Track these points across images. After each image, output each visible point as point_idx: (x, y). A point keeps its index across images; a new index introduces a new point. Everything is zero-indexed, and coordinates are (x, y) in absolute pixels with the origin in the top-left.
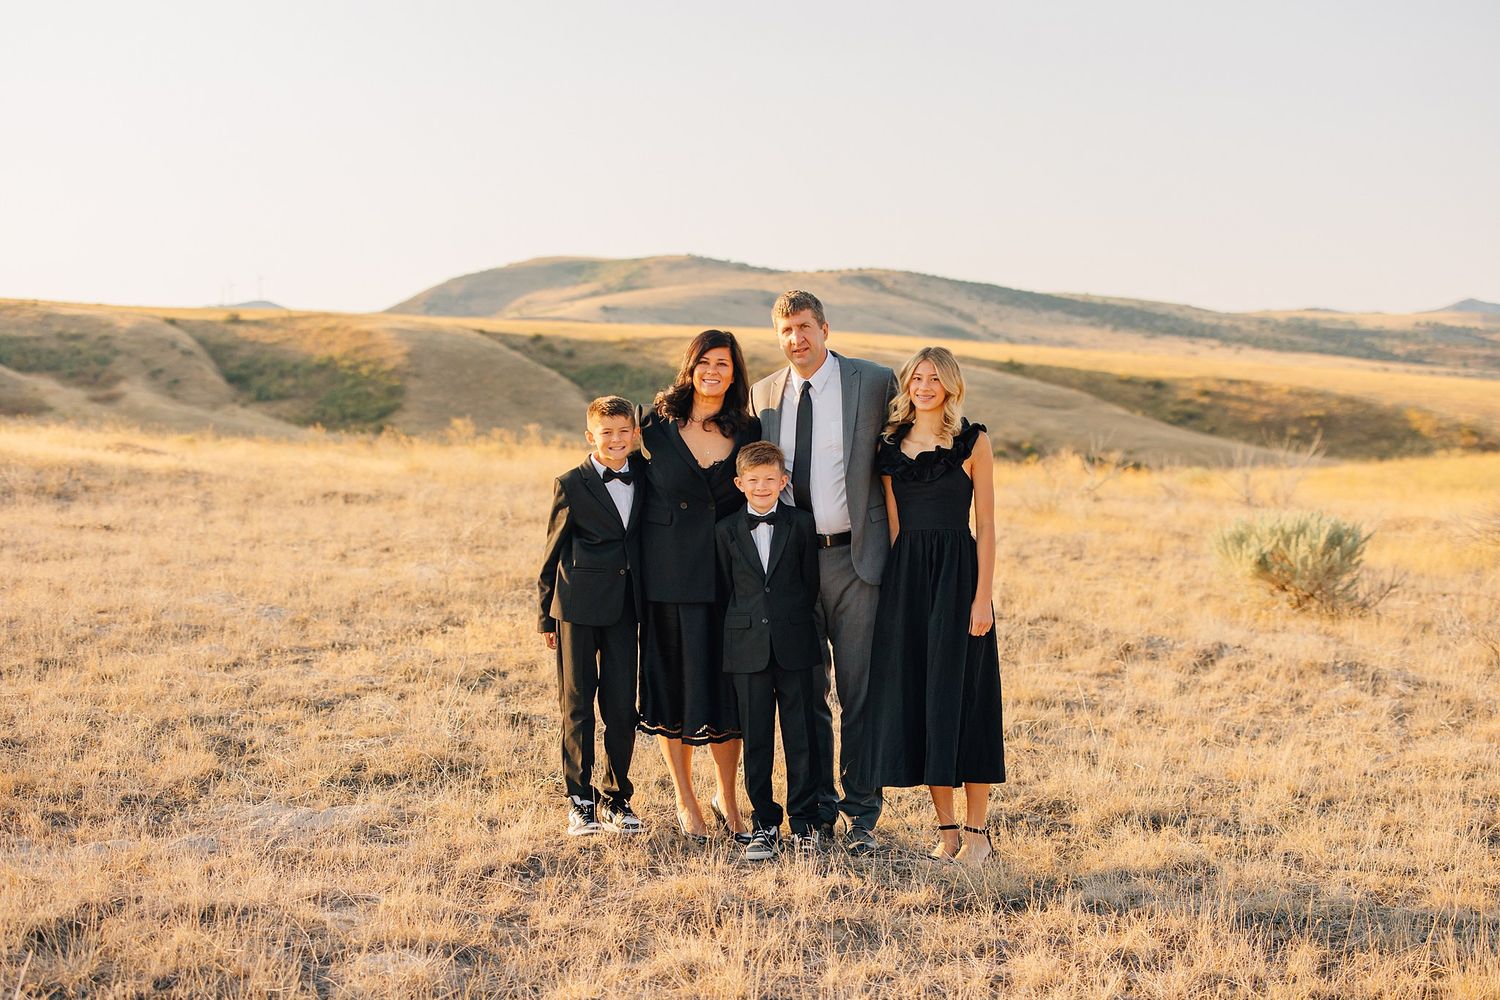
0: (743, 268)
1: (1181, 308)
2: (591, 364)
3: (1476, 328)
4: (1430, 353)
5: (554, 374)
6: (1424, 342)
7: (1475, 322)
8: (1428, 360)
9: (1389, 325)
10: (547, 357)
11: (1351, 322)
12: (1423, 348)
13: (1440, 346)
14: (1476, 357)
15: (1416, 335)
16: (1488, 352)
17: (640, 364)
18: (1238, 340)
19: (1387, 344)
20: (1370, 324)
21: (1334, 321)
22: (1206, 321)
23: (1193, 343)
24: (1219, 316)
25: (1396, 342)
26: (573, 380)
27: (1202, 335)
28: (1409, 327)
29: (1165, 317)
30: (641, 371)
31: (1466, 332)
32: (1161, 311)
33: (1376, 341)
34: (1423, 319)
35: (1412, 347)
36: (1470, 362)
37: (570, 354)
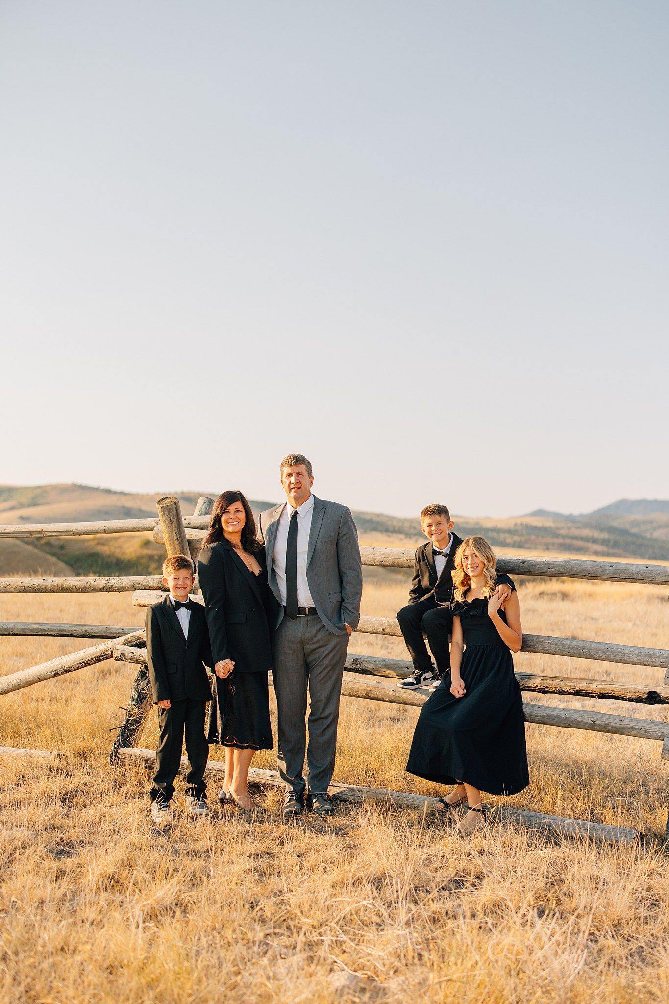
0: (108, 491)
1: (378, 515)
2: (77, 553)
3: (550, 527)
4: (526, 542)
5: (54, 559)
6: (522, 535)
7: (549, 523)
8: (526, 545)
9: (500, 525)
10: (47, 548)
11: (477, 523)
12: (523, 539)
13: (533, 537)
14: (553, 544)
15: (516, 531)
16: (560, 541)
17: (108, 552)
18: (415, 535)
19: (502, 536)
20: (489, 525)
21: (467, 523)
22: (395, 523)
23: (389, 536)
24: (399, 520)
25: (507, 535)
26: (66, 563)
27: (394, 532)
28: (512, 527)
29: (370, 521)
30: (109, 556)
31: (545, 530)
32: (368, 517)
33: (495, 535)
34: (519, 521)
35: (516, 538)
36: (550, 547)
37: (62, 547)
